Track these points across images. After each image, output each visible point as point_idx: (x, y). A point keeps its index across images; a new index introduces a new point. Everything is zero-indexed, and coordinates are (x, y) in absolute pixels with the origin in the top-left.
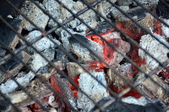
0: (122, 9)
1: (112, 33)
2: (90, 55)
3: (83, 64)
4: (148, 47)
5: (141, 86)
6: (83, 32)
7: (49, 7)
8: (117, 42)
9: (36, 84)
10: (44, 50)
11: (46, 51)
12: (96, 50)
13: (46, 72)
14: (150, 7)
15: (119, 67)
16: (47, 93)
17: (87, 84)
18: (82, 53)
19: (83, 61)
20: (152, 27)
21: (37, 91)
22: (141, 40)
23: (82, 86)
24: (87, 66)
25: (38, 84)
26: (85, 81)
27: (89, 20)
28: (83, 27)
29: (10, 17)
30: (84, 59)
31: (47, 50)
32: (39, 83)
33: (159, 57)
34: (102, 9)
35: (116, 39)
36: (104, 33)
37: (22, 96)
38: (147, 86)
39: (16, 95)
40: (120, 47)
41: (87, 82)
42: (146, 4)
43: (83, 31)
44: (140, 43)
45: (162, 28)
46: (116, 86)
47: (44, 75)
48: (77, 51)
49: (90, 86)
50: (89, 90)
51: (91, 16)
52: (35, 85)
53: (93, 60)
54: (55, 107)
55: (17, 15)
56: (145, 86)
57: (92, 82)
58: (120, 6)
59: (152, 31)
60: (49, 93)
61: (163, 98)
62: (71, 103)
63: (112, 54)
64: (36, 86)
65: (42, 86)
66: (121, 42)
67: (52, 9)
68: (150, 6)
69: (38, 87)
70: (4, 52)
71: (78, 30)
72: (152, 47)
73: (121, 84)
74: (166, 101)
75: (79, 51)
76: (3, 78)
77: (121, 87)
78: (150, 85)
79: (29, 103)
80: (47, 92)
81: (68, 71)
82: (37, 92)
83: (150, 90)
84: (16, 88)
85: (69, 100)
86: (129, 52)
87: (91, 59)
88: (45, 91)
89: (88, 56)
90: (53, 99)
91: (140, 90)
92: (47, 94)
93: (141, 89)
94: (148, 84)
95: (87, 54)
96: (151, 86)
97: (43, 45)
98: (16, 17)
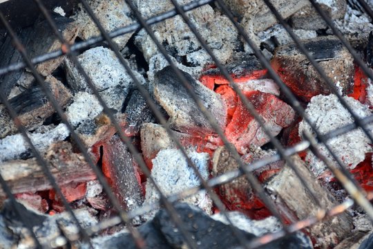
0: (299, 35)
1: (261, 81)
2: (191, 116)
3: (174, 130)
4: (320, 120)
5: (276, 196)
6: (198, 67)
7: (143, 5)
8: (263, 99)
9: (57, 152)
10: (107, 89)
11: (109, 91)
12: (207, 107)
13: (88, 132)
14: (359, 41)
15: (257, 151)
16: (79, 174)
17: (166, 172)
18: (175, 107)
19: (175, 124)
20: (343, 81)
21: (55, 164)
22: (309, 105)
23: (156, 174)
24: (182, 136)
25: (60, 151)
26: (163, 165)
27: (218, 45)
28: (200, 57)
29: (59, 11)
30: (177, 121)
31: (111, 89)
32: (63, 150)
33: (338, 145)
34: (252, 28)
35: (261, 93)
36: (236, 76)
37: (21, 170)
38: (286, 199)
39: (9, 166)
40: (267, 112)
41: (167, 168)
42: (352, 35)
43: (199, 65)
44: (307, 110)
45: (368, 89)
46: (222, 186)
47: (83, 136)
48: (165, 101)
49: (172, 177)
50: (167, 185)
51: (228, 39)
52: (54, 153)
53: (196, 127)
54: (98, 207)
55: (76, 10)
56: (283, 197)
57: (176, 171)
58: (297, 29)
59: (341, 90)
60: (87, 175)
61: (321, 230)
62: (128, 205)
63: (248, 124)
64: (56, 155)
65: (70, 158)
66: (271, 101)
67: (147, 9)
68: (359, 39)
69: (61, 157)
70: (29, 78)
71: (189, 60)
72: (327, 122)
73: (234, 184)
74: (329, 240)
75: (169, 101)
76: (5, 130)
77: (232, 190)
78: (294, 197)
79: (34, 186)
80: (80, 172)
81: (142, 139)
82: (55, 167)
83: (291, 208)
84: (23, 154)
85: (126, 199)
86: (289, 126)
87: (192, 124)
88: (75, 170)
89: (185, 115)
90: (98, 190)
91: (274, 204)
92: (81, 176)
93: (275, 202)
94: (290, 195)
95: (185, 111)
96: (294, 200)
97: (106, 78)
98: (74, 14)
